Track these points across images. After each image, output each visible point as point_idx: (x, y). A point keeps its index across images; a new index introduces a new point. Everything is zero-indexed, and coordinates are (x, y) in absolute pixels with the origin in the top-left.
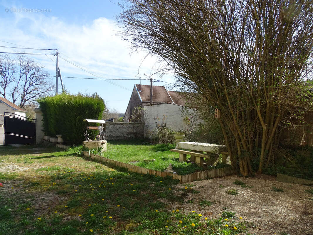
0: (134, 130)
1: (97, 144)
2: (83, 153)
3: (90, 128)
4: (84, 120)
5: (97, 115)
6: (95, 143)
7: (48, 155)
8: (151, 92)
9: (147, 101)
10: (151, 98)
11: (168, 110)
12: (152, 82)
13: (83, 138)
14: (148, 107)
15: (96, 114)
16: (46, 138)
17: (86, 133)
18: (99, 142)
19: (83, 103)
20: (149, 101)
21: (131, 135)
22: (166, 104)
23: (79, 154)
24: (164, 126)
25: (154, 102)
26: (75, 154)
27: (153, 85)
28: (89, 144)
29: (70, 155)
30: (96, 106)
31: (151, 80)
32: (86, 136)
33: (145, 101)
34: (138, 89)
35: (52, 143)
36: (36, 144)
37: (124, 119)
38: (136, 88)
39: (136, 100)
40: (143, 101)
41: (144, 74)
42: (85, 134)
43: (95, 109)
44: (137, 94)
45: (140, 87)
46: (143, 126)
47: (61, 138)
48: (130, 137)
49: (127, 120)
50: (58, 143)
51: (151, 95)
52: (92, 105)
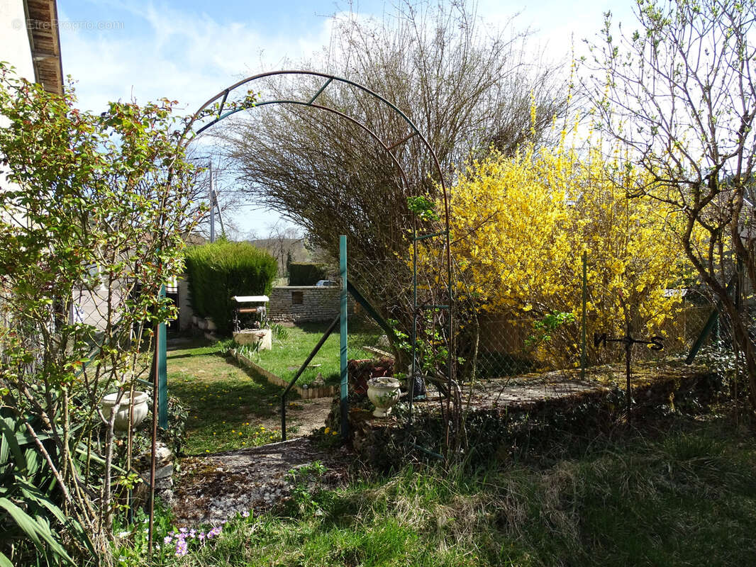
1: (253, 336)
2: (229, 351)
3: (241, 311)
4: (232, 299)
6: (248, 336)
7: (181, 354)
13: (232, 327)
16: (195, 319)
17: (236, 319)
18: (256, 334)
19: (237, 267)
26: (219, 354)
28: (241, 336)
29: (211, 354)
32: (236, 323)
35: (201, 329)
36: (180, 330)
42: (234, 320)
47: (213, 322)
50: (209, 332)
52: (252, 269)
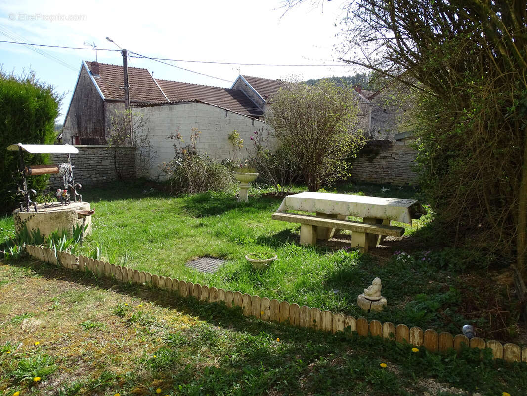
0: (115, 162)
1: (67, 216)
2: (24, 251)
3: (35, 171)
4: (12, 148)
5: (40, 130)
6: (59, 216)
8: (126, 79)
9: (115, 99)
10: (127, 92)
11: (198, 117)
12: (126, 57)
13: (17, 203)
14: (143, 111)
15: (37, 126)
17: (25, 188)
18: (72, 212)
20: (123, 100)
21: (108, 173)
22: (194, 105)
23: (10, 256)
24: (190, 153)
25: (133, 100)
27: (128, 66)
28: (41, 218)
30: (34, 104)
31: (124, 53)
32: (26, 195)
33: (110, 98)
34: (91, 72)
37: (60, 137)
38: (88, 69)
39: (88, 96)
40: (108, 98)
41: (107, 38)
42: (20, 190)
43: (33, 111)
44: (92, 83)
45: (95, 67)
46: (133, 153)
48: (105, 178)
49: (70, 138)
51: (126, 85)
